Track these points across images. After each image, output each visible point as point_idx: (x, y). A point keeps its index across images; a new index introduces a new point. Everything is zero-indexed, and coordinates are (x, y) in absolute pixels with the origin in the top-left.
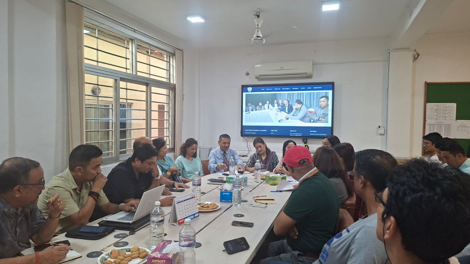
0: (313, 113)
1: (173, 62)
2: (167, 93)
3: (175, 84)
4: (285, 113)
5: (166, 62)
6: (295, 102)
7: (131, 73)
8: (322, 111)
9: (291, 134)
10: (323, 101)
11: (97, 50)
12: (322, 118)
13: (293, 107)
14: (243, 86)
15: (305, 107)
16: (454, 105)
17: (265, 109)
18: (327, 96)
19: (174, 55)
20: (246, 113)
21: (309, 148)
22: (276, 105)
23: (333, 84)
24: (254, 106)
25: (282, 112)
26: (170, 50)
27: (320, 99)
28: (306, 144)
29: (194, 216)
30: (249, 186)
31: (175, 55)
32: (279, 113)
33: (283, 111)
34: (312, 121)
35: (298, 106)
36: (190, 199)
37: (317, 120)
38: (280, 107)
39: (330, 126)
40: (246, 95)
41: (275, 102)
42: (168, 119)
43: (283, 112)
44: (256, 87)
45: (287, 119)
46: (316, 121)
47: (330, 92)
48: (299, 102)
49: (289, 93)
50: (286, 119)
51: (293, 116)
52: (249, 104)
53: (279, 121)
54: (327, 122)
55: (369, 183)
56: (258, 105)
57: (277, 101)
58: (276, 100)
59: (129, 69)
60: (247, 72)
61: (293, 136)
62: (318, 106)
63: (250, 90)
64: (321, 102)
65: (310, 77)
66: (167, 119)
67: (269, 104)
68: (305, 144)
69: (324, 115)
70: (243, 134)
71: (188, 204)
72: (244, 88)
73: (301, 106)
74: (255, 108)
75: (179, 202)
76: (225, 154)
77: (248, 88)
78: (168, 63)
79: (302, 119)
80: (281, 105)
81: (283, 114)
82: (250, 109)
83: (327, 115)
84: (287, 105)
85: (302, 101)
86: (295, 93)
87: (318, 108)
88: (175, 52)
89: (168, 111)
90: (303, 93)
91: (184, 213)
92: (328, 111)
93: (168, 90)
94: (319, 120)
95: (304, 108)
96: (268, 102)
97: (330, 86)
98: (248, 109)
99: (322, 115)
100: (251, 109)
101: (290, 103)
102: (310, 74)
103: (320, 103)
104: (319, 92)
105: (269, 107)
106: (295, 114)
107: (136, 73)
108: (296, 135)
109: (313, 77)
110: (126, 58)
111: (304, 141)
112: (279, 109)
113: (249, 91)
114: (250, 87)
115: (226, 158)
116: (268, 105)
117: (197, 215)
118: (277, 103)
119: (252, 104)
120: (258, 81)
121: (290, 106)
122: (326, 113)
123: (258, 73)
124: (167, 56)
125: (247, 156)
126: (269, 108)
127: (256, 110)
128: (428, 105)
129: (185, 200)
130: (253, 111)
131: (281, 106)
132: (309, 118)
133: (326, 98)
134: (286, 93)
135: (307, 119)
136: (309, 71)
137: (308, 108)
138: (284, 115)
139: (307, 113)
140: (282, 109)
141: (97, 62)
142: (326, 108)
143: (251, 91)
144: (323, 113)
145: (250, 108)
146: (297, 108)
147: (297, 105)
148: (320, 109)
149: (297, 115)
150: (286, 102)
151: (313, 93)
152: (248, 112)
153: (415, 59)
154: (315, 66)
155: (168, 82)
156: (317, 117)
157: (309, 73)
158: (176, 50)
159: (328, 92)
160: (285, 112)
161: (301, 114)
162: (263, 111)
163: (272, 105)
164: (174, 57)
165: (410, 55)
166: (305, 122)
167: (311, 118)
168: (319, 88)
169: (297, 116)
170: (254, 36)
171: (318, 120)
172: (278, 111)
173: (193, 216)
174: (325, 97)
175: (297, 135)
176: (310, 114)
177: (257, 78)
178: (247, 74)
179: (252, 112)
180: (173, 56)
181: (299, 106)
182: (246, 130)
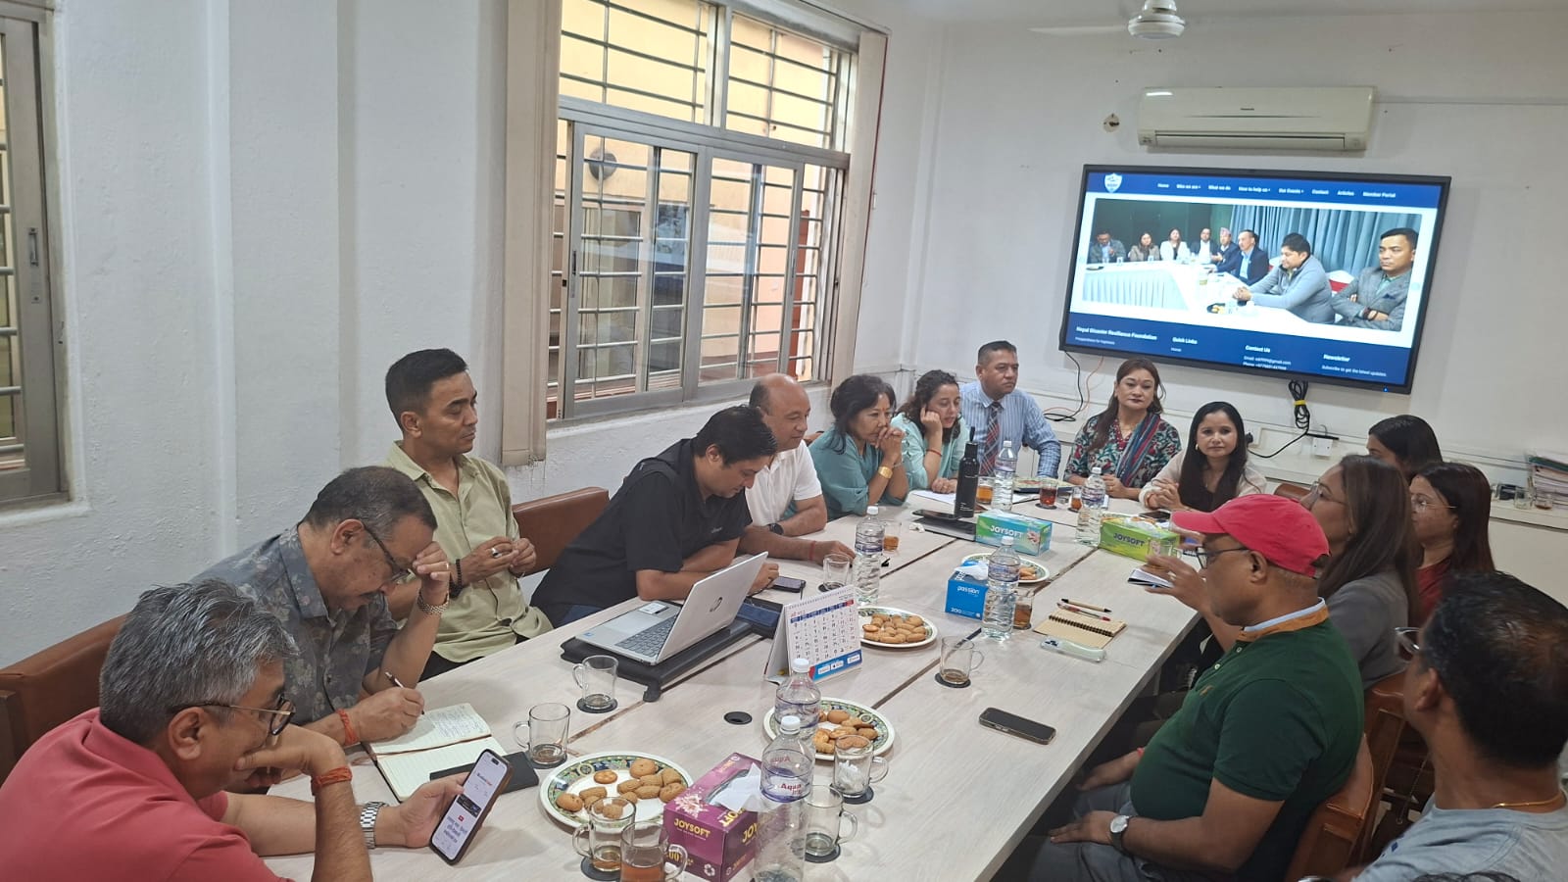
0: (1346, 291)
1: (850, 77)
2: (820, 186)
3: (849, 155)
4: (1238, 280)
5: (827, 76)
6: (1281, 242)
7: (708, 123)
8: (1385, 284)
9: (1248, 361)
10: (1392, 249)
11: (606, 45)
12: (1378, 311)
13: (1272, 262)
14: (1089, 170)
15: (1319, 263)
17: (1161, 259)
18: (1415, 229)
19: (853, 49)
20: (1088, 269)
21: (1308, 417)
22: (1205, 247)
23: (1443, 184)
24: (1122, 246)
25: (1225, 274)
26: (844, 34)
27: (1382, 237)
28: (1300, 402)
29: (846, 661)
30: (1054, 553)
31: (857, 51)
32: (1214, 276)
33: (1229, 272)
34: (1338, 317)
35: (1290, 259)
36: (837, 607)
37: (1357, 316)
38: (1219, 257)
39: (1408, 344)
40: (1098, 201)
41: (1202, 236)
42: (815, 273)
43: (1228, 277)
44: (1136, 176)
45: (1242, 302)
46: (1354, 322)
47: (1428, 217)
48: (1297, 242)
49: (1261, 207)
50: (1236, 301)
51: (1267, 292)
52: (1105, 236)
53: (1210, 308)
54: (1398, 328)
55: (1448, 705)
56: (1138, 242)
57: (1210, 234)
58: (1209, 228)
59: (701, 106)
60: (1113, 115)
61: (1255, 367)
62: (1370, 265)
63: (1115, 185)
64: (1384, 249)
65: (1356, 149)
66: (812, 271)
67: (1178, 242)
68: (1296, 399)
69: (1388, 299)
70: (1068, 341)
71: (829, 625)
72: (1093, 176)
73: (1304, 258)
74: (1124, 251)
75: (799, 619)
76: (996, 409)
77: (1107, 177)
78: (833, 79)
79: (1300, 309)
80: (1223, 249)
81: (1228, 283)
82: (1106, 255)
83: (1400, 303)
84: (1247, 249)
85: (1309, 239)
86: (1285, 208)
87: (1368, 270)
88: (859, 38)
89: (817, 245)
90: (1318, 210)
91: (813, 650)
92: (1408, 287)
93: (825, 169)
94: (1365, 317)
95: (1314, 268)
96: (1175, 234)
97: (1436, 190)
98: (1098, 255)
99: (1383, 300)
100: (1110, 255)
101: (1261, 246)
102: (1356, 140)
103: (1380, 256)
104: (1383, 214)
105: (1179, 252)
106: (1275, 288)
107: (723, 121)
108: (1267, 363)
109: (1367, 153)
110: (695, 69)
111: (1298, 389)
112: (1215, 262)
113: (1109, 188)
114: (1114, 175)
115: (996, 422)
116: (1175, 246)
117: (857, 658)
118: (1209, 239)
119: (1114, 236)
120: (1150, 151)
121: (1259, 255)
122: (1398, 295)
123: (1151, 126)
124: (831, 52)
125: (1074, 420)
126: (1175, 258)
127: (1127, 260)
129: (818, 613)
130: (1113, 264)
131: (1223, 253)
132: (1328, 308)
133: (1408, 239)
134: (1251, 207)
135: (1320, 309)
136: (1352, 126)
137: (1328, 269)
138: (1229, 285)
139: (1323, 289)
140: (1229, 263)
141: (605, 85)
142: (1404, 275)
143: (1116, 188)
144: (1384, 294)
145: (1106, 250)
146: (1285, 266)
147: (1286, 254)
148: (1375, 278)
149: (1283, 290)
150: (1243, 239)
151: (1360, 212)
152: (1096, 266)
154: (1383, 107)
155: (827, 147)
156: (1359, 306)
157: (1356, 136)
158: (863, 35)
159: (1421, 216)
160: (1237, 276)
161: (1297, 290)
162: (1151, 265)
163: (1189, 246)
164: (854, 58)
166: (1311, 320)
167: (1336, 308)
168: (1384, 195)
169: (1279, 294)
170: (1146, 7)
171: (1364, 319)
172: (1211, 272)
173: (842, 662)
174: (1403, 234)
175: (1270, 363)
176: (1334, 293)
177: (1145, 141)
178: (1112, 124)
179: (1108, 266)
180: (851, 55)
181: (1295, 258)
182: (1079, 329)
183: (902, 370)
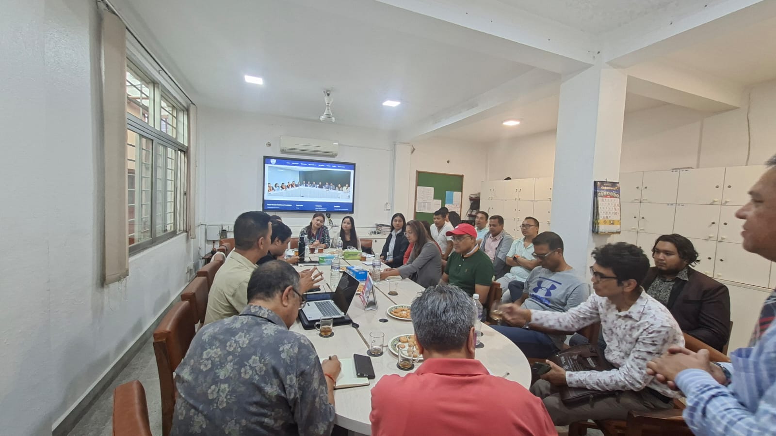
3: (187, 147)
14: (265, 158)
16: (433, 188)
23: (354, 164)
26: (184, 103)
39: (352, 202)
47: (352, 172)
60: (269, 142)
65: (334, 156)
70: (265, 208)
109: (336, 157)
128: (418, 187)
136: (335, 151)
151: (337, 171)
153: (412, 152)
158: (191, 105)
159: (350, 172)
165: (410, 149)
177: (282, 150)
178: (269, 145)
180: (184, 111)
182: (268, 205)
183: (201, 225)
